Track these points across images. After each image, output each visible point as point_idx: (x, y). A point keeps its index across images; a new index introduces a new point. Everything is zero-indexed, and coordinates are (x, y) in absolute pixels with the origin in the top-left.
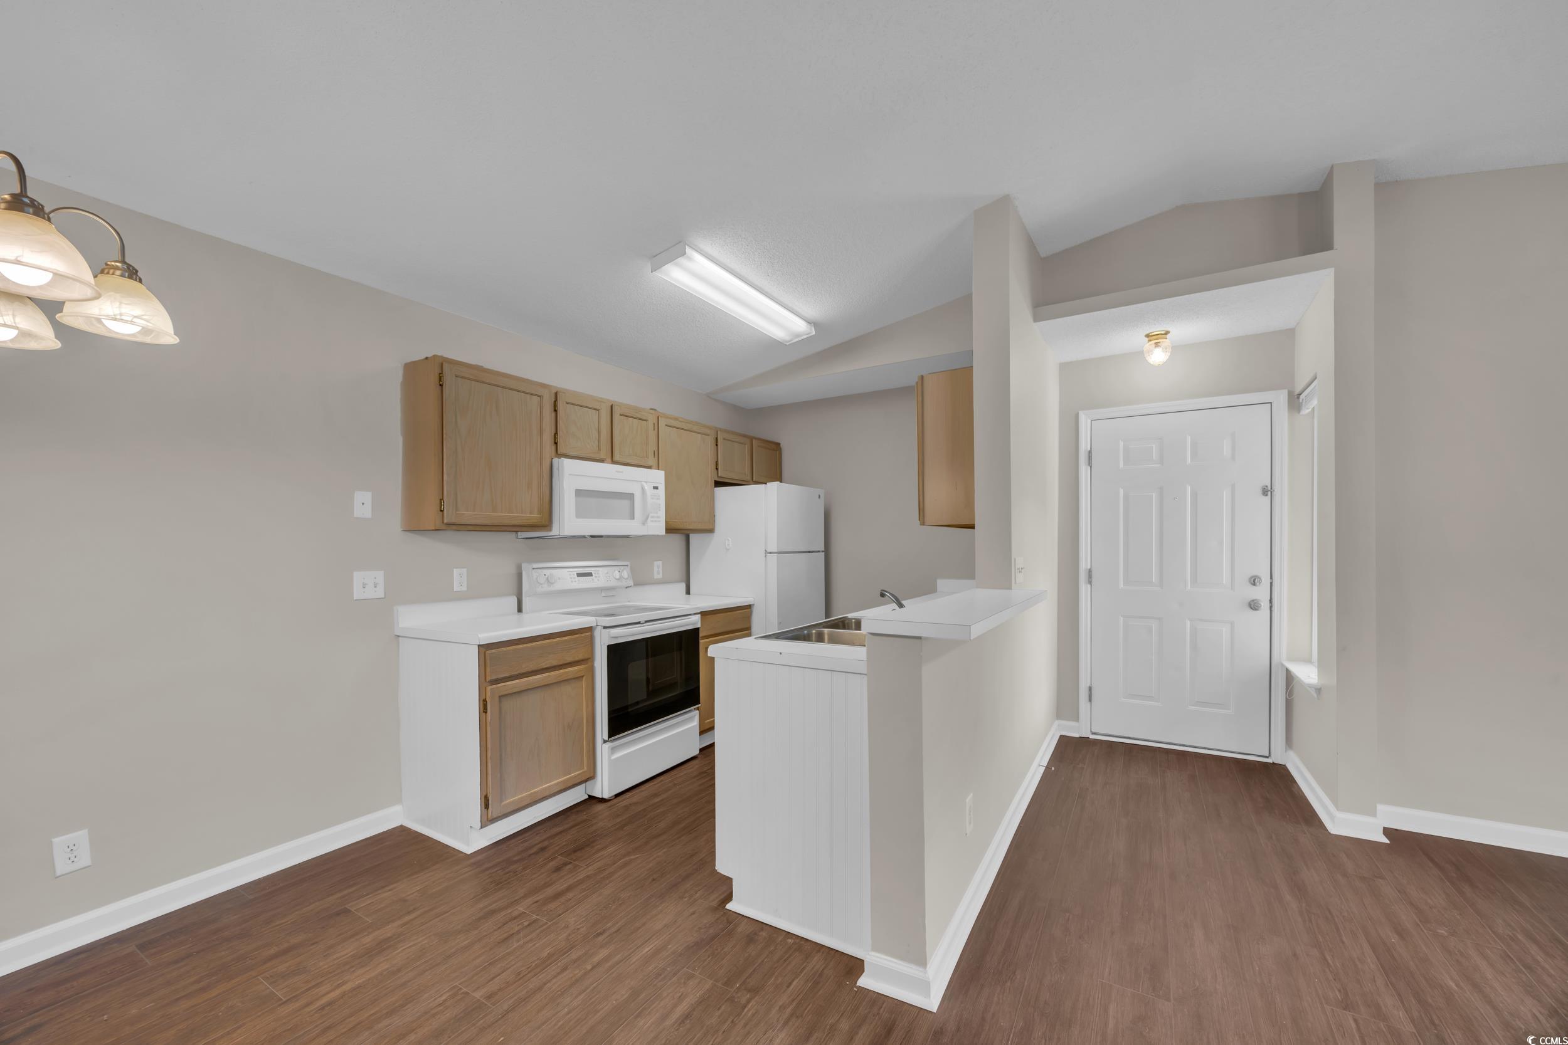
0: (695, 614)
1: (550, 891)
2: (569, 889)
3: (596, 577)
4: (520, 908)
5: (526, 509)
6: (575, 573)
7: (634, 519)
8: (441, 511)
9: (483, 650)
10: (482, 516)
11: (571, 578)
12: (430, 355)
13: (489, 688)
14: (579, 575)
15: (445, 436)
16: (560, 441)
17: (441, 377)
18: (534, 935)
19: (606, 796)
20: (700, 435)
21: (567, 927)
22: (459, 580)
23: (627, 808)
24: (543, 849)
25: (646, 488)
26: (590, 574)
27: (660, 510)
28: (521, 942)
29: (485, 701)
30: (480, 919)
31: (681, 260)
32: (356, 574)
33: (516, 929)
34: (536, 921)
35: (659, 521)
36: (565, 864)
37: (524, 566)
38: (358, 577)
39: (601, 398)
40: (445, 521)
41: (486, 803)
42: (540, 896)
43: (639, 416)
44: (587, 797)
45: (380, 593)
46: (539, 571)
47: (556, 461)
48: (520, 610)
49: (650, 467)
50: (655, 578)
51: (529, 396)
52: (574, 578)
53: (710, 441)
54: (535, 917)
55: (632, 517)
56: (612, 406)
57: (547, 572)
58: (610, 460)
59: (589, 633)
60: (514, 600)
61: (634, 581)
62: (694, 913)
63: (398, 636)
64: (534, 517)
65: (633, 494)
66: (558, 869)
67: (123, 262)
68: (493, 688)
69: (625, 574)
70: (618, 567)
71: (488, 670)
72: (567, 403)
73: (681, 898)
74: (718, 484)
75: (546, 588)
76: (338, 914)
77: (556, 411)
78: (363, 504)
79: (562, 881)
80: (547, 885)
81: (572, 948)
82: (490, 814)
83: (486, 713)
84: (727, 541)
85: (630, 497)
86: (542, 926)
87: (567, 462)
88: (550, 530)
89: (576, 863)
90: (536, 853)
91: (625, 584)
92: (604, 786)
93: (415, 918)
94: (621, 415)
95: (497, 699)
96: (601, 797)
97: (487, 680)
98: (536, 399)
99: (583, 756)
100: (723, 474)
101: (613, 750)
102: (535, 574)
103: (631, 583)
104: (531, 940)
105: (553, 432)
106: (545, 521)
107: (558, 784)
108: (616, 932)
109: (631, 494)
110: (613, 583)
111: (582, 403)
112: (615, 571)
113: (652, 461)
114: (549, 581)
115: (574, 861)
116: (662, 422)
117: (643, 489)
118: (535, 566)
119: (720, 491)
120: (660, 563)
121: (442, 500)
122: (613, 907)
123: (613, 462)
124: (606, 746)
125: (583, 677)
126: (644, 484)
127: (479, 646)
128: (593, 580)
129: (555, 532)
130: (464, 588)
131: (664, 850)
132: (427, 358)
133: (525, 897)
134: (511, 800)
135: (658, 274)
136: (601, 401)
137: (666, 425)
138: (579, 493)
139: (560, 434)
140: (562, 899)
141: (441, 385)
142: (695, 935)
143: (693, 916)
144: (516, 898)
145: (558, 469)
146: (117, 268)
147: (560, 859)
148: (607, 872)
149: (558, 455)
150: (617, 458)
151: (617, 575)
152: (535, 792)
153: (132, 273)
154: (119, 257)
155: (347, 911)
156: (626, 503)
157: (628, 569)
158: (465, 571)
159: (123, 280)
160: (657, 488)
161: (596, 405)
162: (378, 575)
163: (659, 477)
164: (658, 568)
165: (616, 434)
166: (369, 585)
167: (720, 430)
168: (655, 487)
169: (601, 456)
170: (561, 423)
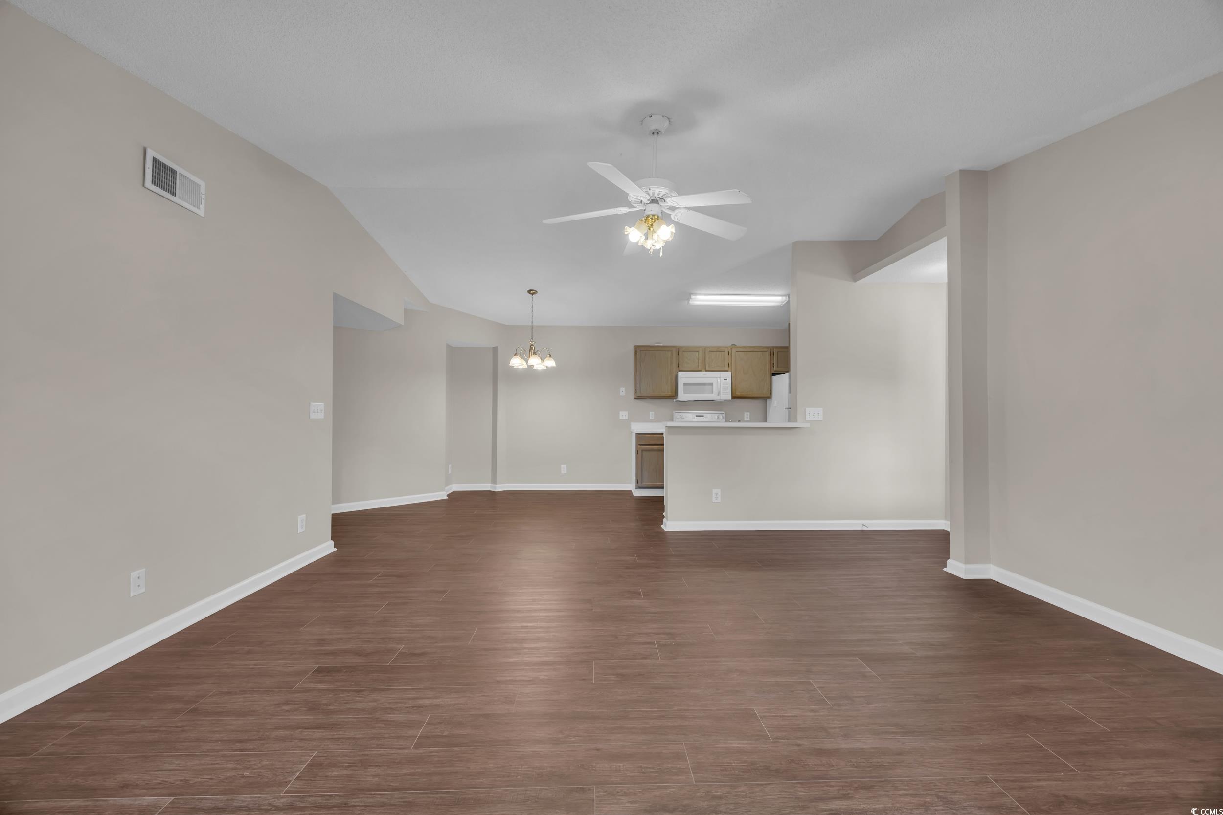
3: (706, 417)
5: (667, 390)
8: (636, 392)
9: (637, 435)
10: (650, 394)
11: (693, 417)
13: (639, 446)
14: (696, 416)
15: (637, 370)
16: (680, 366)
17: (636, 351)
20: (760, 352)
22: (652, 415)
25: (719, 380)
26: (703, 416)
27: (728, 389)
29: (637, 451)
35: (728, 394)
37: (673, 411)
38: (621, 413)
40: (644, 395)
41: (637, 482)
43: (719, 350)
45: (626, 418)
47: (678, 373)
49: (725, 371)
50: (745, 420)
51: (667, 352)
53: (767, 354)
55: (712, 393)
56: (705, 349)
57: (683, 414)
58: (703, 370)
61: (726, 420)
63: (632, 432)
64: (669, 394)
69: (721, 417)
70: (718, 414)
71: (640, 441)
72: (683, 351)
74: (774, 374)
75: (680, 420)
77: (679, 354)
78: (622, 391)
82: (639, 485)
83: (637, 454)
85: (712, 384)
87: (682, 373)
88: (678, 399)
94: (710, 351)
97: (638, 444)
98: (670, 352)
100: (775, 369)
102: (678, 414)
103: (724, 421)
105: (677, 363)
106: (674, 395)
110: (714, 420)
111: (689, 350)
112: (714, 414)
113: (724, 368)
114: (682, 418)
116: (734, 350)
118: (676, 411)
119: (774, 377)
120: (748, 413)
121: (636, 389)
123: (706, 371)
127: (636, 433)
128: (703, 418)
130: (653, 418)
134: (645, 483)
136: (699, 347)
137: (736, 351)
138: (685, 384)
139: (680, 363)
141: (636, 354)
145: (679, 376)
149: (680, 371)
150: (707, 369)
151: (716, 417)
152: (654, 484)
156: (710, 387)
157: (724, 415)
158: (653, 413)
159: (548, 358)
160: (726, 380)
161: (697, 350)
162: (626, 413)
163: (728, 375)
164: (747, 415)
165: (707, 359)
166: (624, 415)
167: (777, 347)
168: (725, 380)
169: (700, 369)
170: (680, 360)
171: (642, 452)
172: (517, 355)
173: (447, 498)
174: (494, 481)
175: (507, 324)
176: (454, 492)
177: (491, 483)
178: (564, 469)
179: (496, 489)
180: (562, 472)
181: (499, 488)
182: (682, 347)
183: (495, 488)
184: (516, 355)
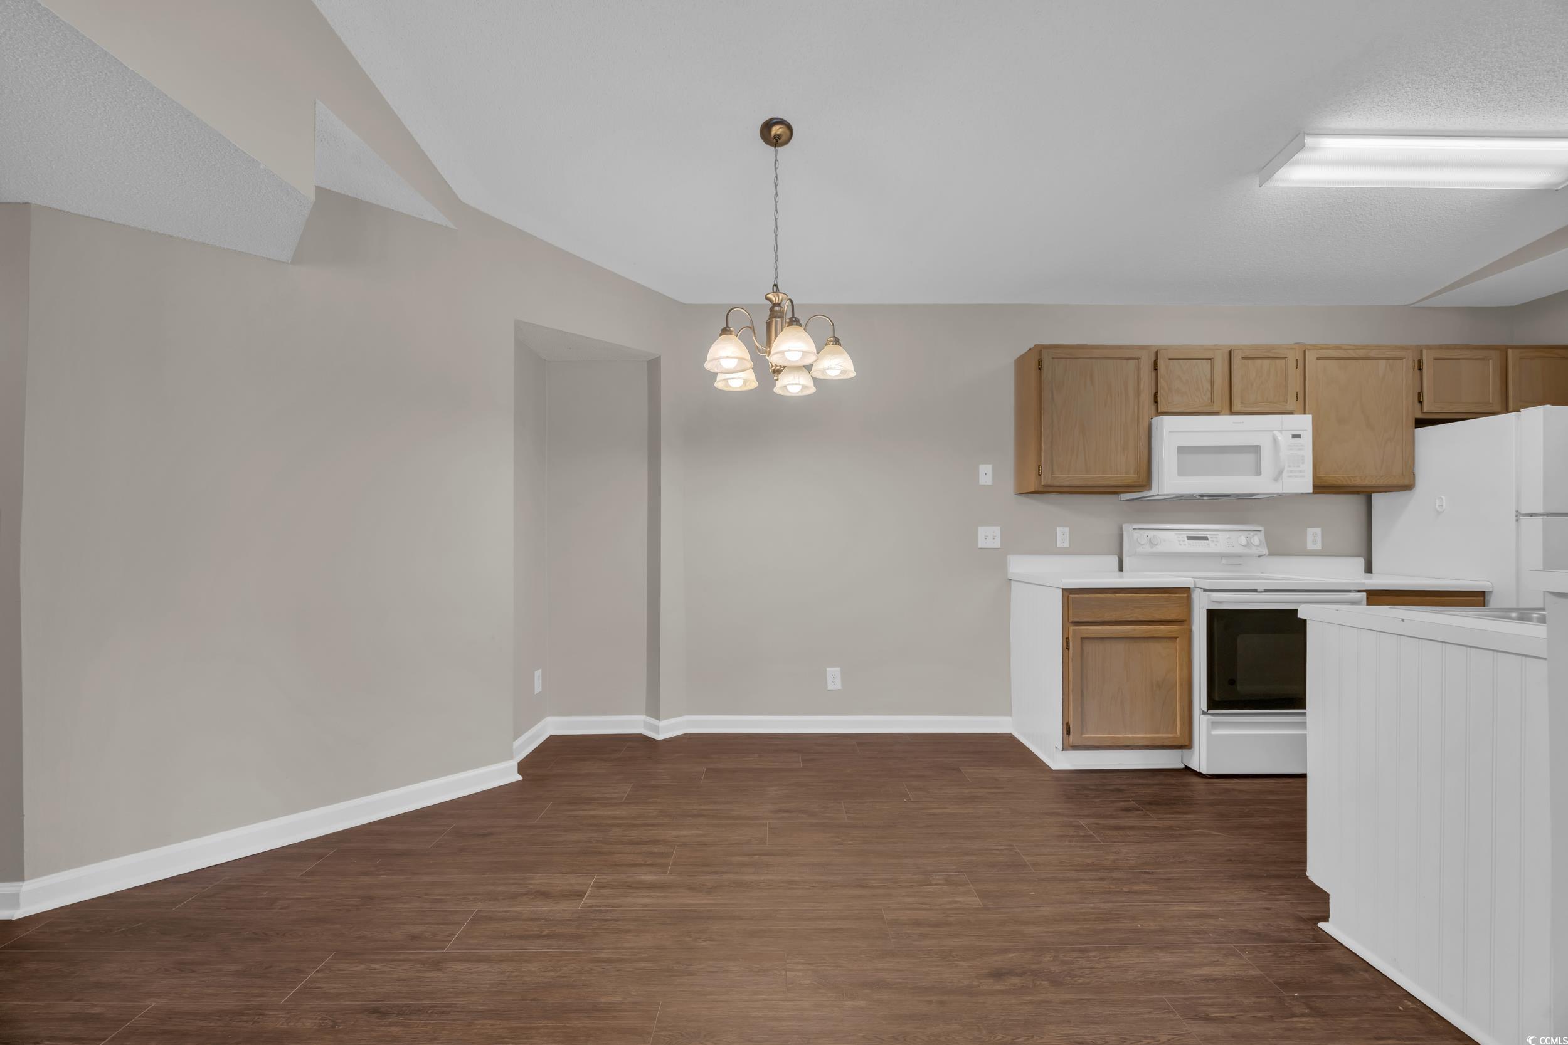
0: (1359, 591)
1: (1113, 822)
2: (1131, 828)
3: (1213, 541)
4: (1081, 822)
5: (1122, 470)
6: (1185, 536)
7: (1260, 474)
8: (1039, 475)
9: (1066, 594)
10: (1078, 477)
11: (1179, 541)
12: (1032, 346)
13: (1072, 628)
14: (1190, 538)
15: (1042, 412)
16: (1161, 400)
17: (1040, 361)
18: (1086, 844)
19: (1204, 771)
20: (1384, 361)
21: (1116, 853)
22: (1062, 536)
23: (1227, 791)
24: (1119, 790)
25: (1279, 438)
26: (1206, 538)
27: (1303, 463)
28: (1073, 844)
29: (1068, 639)
30: (1046, 814)
31: (1300, 156)
32: (980, 528)
33: (1072, 834)
34: (1090, 836)
35: (1303, 476)
36: (1137, 810)
37: (1125, 526)
38: (982, 531)
39: (1216, 345)
40: (1042, 483)
41: (1067, 730)
42: (1102, 821)
43: (1271, 355)
44: (1184, 767)
45: (997, 544)
46: (1142, 532)
47: (1156, 421)
48: (1121, 569)
49: (1291, 413)
50: (1308, 548)
51: (1123, 362)
52: (1184, 541)
53: (1406, 366)
54: (1091, 833)
55: (1258, 472)
56: (1230, 352)
57: (1151, 534)
58: (1228, 411)
59: (1185, 594)
60: (1116, 559)
61: (1268, 549)
62: (1268, 909)
63: (1011, 580)
64: (1131, 477)
65: (1260, 447)
66: (1127, 810)
67: (834, 337)
68: (1075, 629)
69: (1256, 540)
70: (1246, 533)
71: (1071, 611)
72: (1170, 359)
73: (1258, 889)
74: (1420, 423)
75: (1148, 549)
76: (954, 770)
77: (1156, 370)
78: (986, 474)
79: (1127, 819)
80: (1111, 817)
81: (1116, 869)
82: (1071, 741)
83: (1069, 649)
84: (1437, 501)
85: (1256, 450)
86: (1094, 842)
87: (1166, 419)
88: (1150, 489)
89: (1148, 813)
90: (1112, 791)
91: (1254, 551)
92: (1202, 760)
93: (999, 793)
94: (1243, 359)
95: (1079, 641)
96: (1198, 771)
97: (1070, 621)
98: (1133, 363)
99: (1175, 720)
100: (1430, 407)
101: (1214, 725)
102: (1136, 535)
103: (1265, 551)
104: (1081, 847)
105: (1153, 391)
106: (1145, 481)
107: (1143, 738)
108: (1165, 879)
109: (1257, 446)
110: (1238, 550)
111: (1186, 356)
112: (1240, 536)
113: (1291, 405)
114: (1151, 543)
115: (1147, 810)
116: (1311, 356)
117: (1275, 441)
118: (1136, 526)
119: (1422, 432)
120: (1318, 531)
121: (1040, 466)
122: (1171, 861)
123: (1232, 413)
124: (1205, 718)
125: (1176, 638)
126: (1277, 434)
127: (1063, 589)
128: (1208, 544)
129: (1153, 491)
130: (1066, 544)
131: (1259, 843)
132: (1030, 349)
133: (1088, 816)
134: (1091, 735)
135: (1270, 185)
136: (1216, 348)
137: (1318, 359)
138: (1182, 450)
139: (1161, 392)
140: (1121, 832)
141: (1040, 369)
142: (1259, 927)
143: (1267, 911)
144: (1080, 814)
145: (1157, 428)
146: (831, 341)
147: (1132, 804)
148: (1177, 832)
149: (1158, 413)
150: (1236, 408)
151: (1243, 540)
152: (1119, 738)
153: (837, 342)
154: (832, 334)
155: (959, 770)
156: (1250, 458)
157: (1261, 535)
158: (1067, 529)
159: (832, 347)
160: (1298, 436)
161: (1208, 355)
162: (996, 530)
163: (1304, 423)
164: (1315, 535)
165: (1235, 380)
166: (989, 537)
167: (1429, 347)
168: (1294, 436)
169: (1216, 408)
170: (1161, 381)
171: (1082, 643)
172: (730, 332)
173: (520, 778)
174: (654, 710)
175: (685, 302)
176: (552, 738)
177: (647, 715)
178: (834, 678)
179: (658, 733)
180: (830, 686)
181: (666, 729)
182: (1166, 348)
183: (656, 729)
184: (725, 331)
